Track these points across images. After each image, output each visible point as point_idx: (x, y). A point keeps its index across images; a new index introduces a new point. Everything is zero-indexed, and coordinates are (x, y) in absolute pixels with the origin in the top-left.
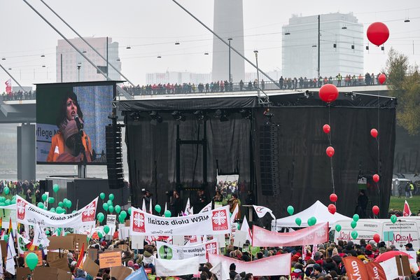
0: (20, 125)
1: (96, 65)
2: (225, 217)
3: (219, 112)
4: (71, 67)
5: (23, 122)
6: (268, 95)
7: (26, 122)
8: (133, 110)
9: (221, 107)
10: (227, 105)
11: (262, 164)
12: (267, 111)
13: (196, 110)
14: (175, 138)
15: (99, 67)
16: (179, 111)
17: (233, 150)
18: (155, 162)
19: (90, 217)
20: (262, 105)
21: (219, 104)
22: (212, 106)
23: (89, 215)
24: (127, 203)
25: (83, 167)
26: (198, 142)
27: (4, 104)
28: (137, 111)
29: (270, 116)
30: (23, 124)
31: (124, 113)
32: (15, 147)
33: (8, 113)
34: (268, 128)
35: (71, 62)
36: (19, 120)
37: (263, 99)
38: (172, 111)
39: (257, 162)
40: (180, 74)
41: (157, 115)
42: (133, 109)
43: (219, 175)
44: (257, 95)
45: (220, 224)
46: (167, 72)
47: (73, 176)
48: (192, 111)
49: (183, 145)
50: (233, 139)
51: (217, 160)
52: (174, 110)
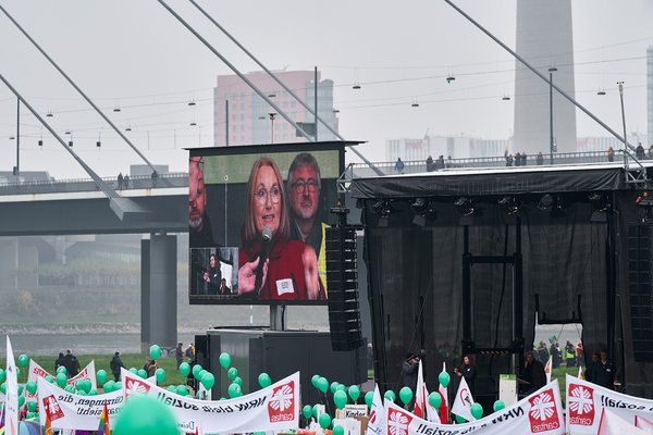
0: (147, 236)
1: (295, 121)
2: (552, 404)
3: (547, 199)
4: (242, 127)
5: (152, 231)
6: (645, 165)
7: (158, 230)
8: (379, 197)
9: (552, 191)
10: (564, 186)
11: (633, 300)
12: (643, 197)
13: (503, 196)
14: (461, 251)
15: (300, 124)
16: (468, 197)
17: (569, 277)
18: (421, 299)
19: (283, 413)
20: (632, 185)
21: (547, 184)
22: (534, 188)
23: (282, 409)
24: (366, 379)
25: (280, 308)
26: (505, 260)
27: (118, 196)
28: (386, 198)
29: (648, 207)
30: (153, 235)
31: (361, 202)
32: (136, 280)
33: (125, 213)
34: (645, 229)
35: (242, 118)
36: (146, 226)
37: (634, 173)
38: (456, 198)
39: (622, 296)
40: (451, 141)
41: (425, 206)
42: (381, 194)
43: (540, 323)
44: (623, 166)
45: (543, 418)
46: (427, 137)
47: (260, 328)
48: (495, 198)
49: (475, 265)
50: (570, 252)
51: (537, 296)
52: (459, 198)
